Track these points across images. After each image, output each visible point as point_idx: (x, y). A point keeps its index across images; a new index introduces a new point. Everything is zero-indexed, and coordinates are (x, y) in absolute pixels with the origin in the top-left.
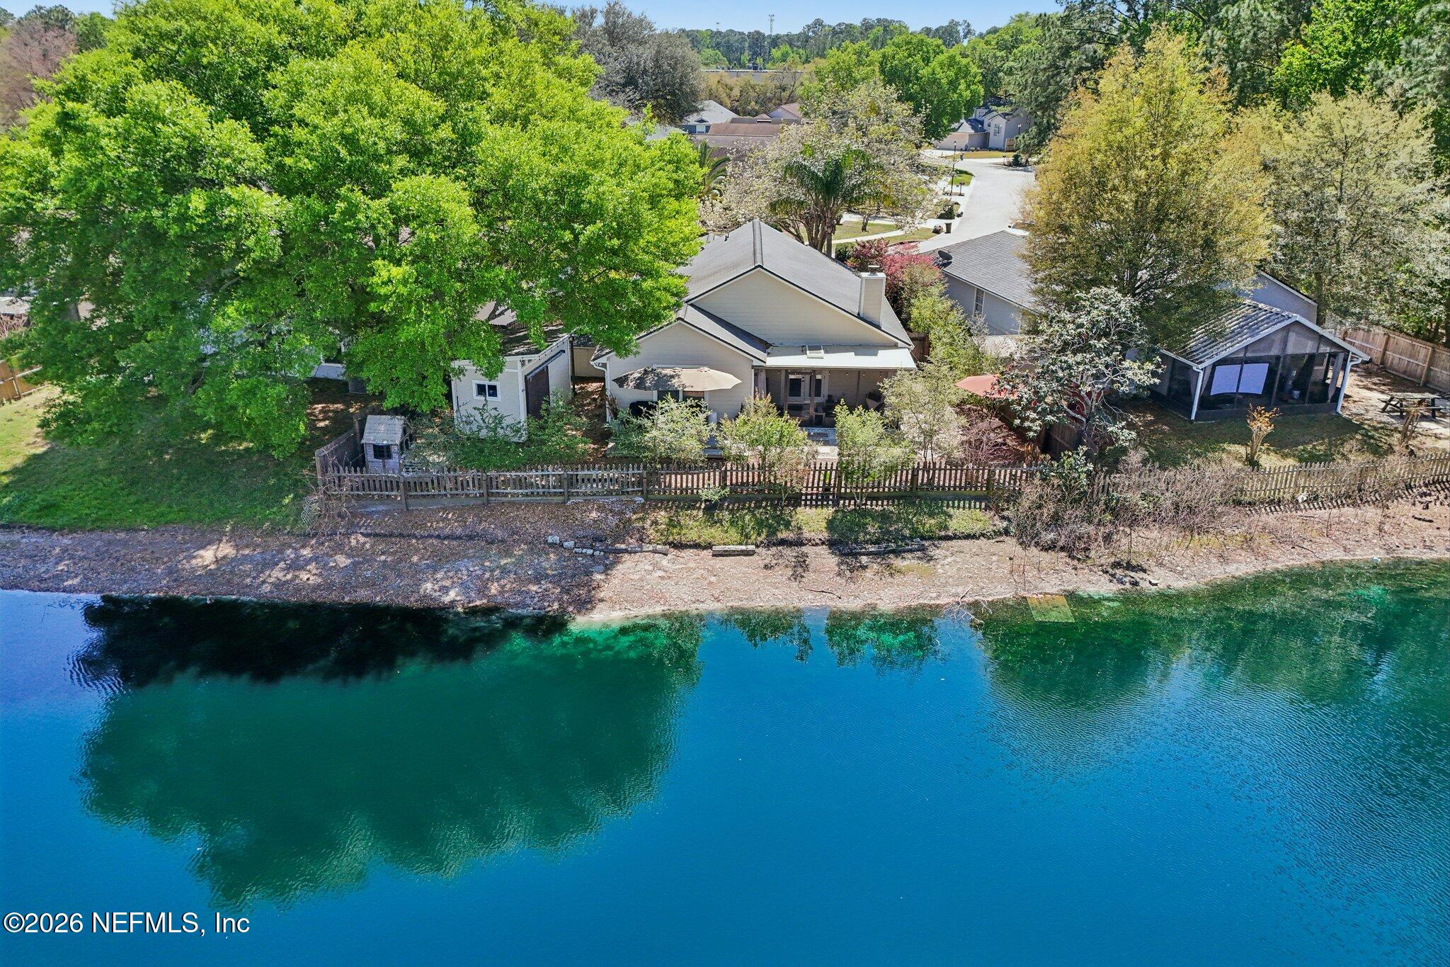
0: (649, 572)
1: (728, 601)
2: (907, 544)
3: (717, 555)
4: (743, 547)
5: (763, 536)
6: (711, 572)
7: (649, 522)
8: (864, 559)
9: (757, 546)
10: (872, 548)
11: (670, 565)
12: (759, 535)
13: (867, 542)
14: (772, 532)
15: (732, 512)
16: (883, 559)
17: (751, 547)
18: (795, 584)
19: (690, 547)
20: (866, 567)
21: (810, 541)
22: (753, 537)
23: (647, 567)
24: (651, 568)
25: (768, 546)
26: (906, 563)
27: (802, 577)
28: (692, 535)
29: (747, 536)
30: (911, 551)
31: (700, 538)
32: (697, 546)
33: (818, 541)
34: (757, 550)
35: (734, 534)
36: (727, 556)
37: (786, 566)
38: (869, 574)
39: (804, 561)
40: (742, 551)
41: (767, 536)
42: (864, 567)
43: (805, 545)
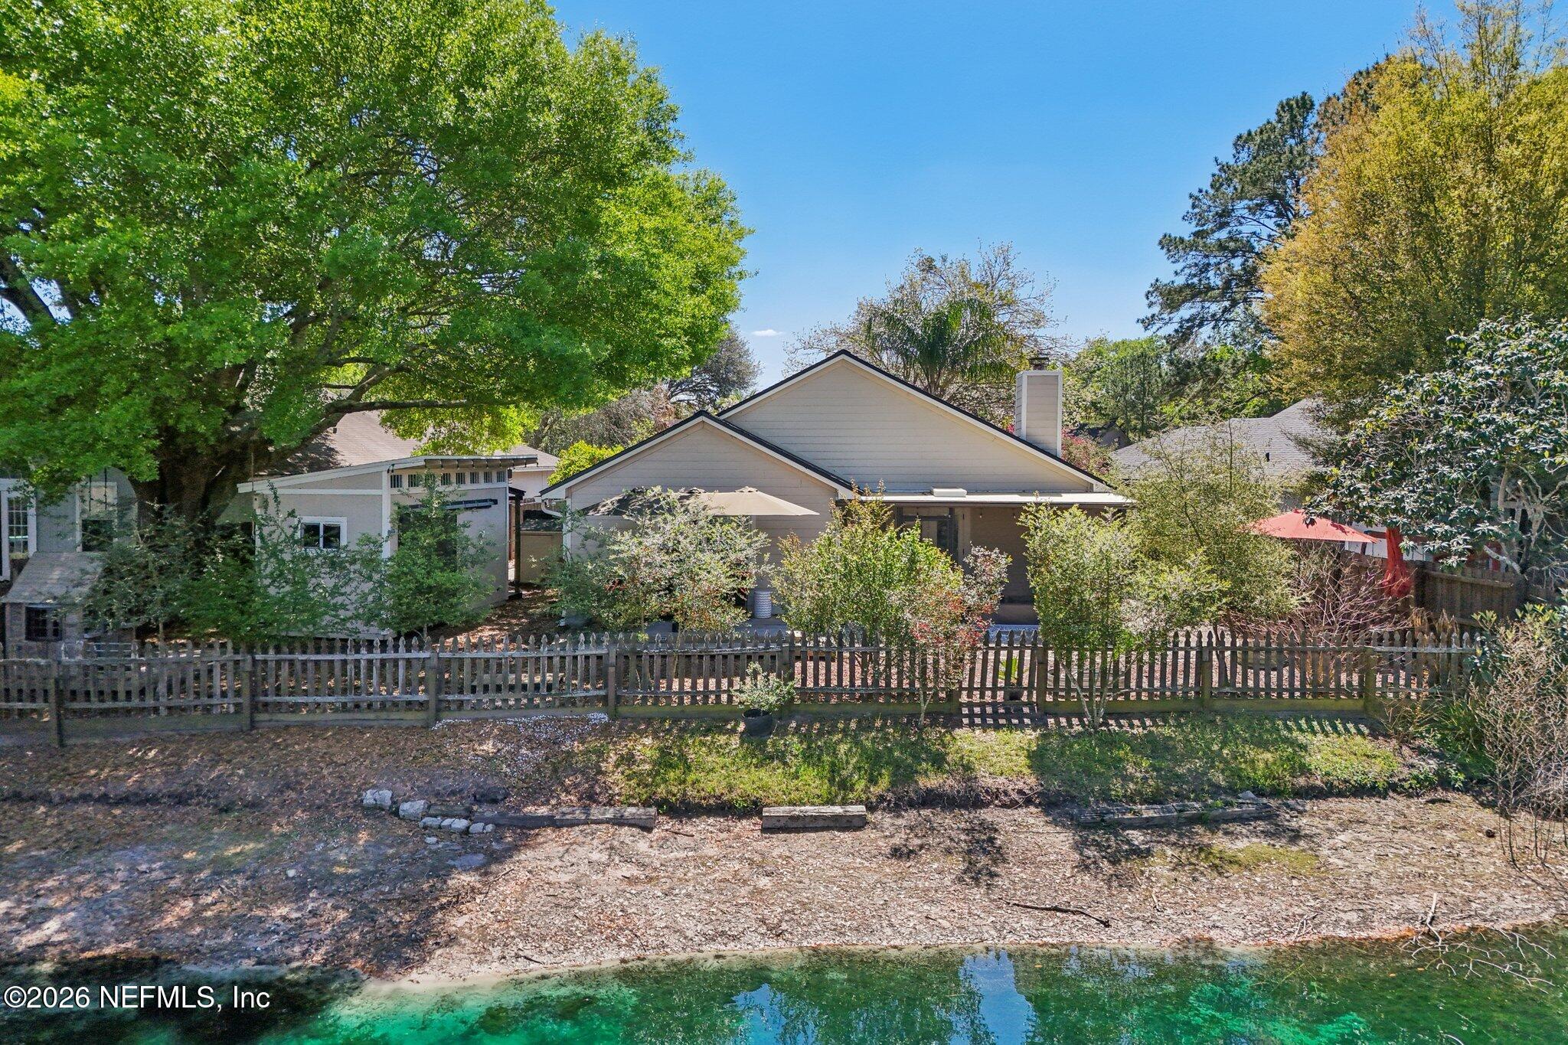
0: (601, 868)
1: (805, 936)
2: (1228, 804)
3: (773, 828)
4: (838, 810)
5: (884, 782)
6: (760, 866)
7: (613, 758)
8: (1137, 837)
9: (871, 808)
10: (1148, 812)
11: (654, 852)
12: (873, 781)
13: (1131, 799)
14: (904, 774)
15: (806, 738)
16: (1181, 836)
17: (859, 809)
18: (978, 893)
19: (709, 811)
20: (1148, 851)
21: (996, 795)
22: (860, 786)
23: (595, 856)
24: (604, 857)
25: (896, 807)
26: (1241, 844)
27: (993, 875)
28: (713, 784)
29: (845, 786)
30: (1242, 819)
31: (731, 789)
32: (724, 809)
33: (1015, 796)
34: (870, 817)
35: (812, 781)
36: (797, 830)
37: (948, 851)
38: (1160, 867)
39: (991, 840)
40: (836, 818)
41: (893, 784)
42: (1144, 854)
43: (985, 805)
